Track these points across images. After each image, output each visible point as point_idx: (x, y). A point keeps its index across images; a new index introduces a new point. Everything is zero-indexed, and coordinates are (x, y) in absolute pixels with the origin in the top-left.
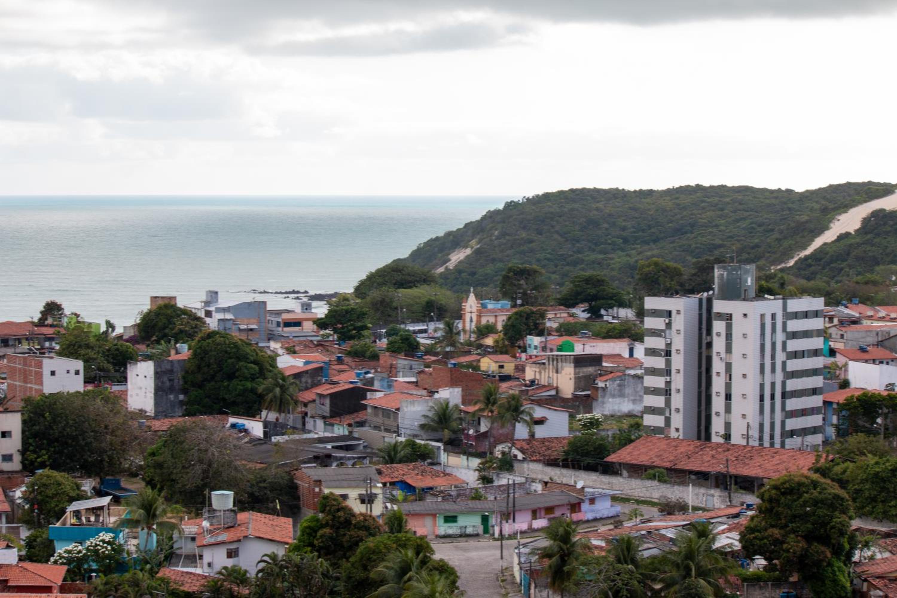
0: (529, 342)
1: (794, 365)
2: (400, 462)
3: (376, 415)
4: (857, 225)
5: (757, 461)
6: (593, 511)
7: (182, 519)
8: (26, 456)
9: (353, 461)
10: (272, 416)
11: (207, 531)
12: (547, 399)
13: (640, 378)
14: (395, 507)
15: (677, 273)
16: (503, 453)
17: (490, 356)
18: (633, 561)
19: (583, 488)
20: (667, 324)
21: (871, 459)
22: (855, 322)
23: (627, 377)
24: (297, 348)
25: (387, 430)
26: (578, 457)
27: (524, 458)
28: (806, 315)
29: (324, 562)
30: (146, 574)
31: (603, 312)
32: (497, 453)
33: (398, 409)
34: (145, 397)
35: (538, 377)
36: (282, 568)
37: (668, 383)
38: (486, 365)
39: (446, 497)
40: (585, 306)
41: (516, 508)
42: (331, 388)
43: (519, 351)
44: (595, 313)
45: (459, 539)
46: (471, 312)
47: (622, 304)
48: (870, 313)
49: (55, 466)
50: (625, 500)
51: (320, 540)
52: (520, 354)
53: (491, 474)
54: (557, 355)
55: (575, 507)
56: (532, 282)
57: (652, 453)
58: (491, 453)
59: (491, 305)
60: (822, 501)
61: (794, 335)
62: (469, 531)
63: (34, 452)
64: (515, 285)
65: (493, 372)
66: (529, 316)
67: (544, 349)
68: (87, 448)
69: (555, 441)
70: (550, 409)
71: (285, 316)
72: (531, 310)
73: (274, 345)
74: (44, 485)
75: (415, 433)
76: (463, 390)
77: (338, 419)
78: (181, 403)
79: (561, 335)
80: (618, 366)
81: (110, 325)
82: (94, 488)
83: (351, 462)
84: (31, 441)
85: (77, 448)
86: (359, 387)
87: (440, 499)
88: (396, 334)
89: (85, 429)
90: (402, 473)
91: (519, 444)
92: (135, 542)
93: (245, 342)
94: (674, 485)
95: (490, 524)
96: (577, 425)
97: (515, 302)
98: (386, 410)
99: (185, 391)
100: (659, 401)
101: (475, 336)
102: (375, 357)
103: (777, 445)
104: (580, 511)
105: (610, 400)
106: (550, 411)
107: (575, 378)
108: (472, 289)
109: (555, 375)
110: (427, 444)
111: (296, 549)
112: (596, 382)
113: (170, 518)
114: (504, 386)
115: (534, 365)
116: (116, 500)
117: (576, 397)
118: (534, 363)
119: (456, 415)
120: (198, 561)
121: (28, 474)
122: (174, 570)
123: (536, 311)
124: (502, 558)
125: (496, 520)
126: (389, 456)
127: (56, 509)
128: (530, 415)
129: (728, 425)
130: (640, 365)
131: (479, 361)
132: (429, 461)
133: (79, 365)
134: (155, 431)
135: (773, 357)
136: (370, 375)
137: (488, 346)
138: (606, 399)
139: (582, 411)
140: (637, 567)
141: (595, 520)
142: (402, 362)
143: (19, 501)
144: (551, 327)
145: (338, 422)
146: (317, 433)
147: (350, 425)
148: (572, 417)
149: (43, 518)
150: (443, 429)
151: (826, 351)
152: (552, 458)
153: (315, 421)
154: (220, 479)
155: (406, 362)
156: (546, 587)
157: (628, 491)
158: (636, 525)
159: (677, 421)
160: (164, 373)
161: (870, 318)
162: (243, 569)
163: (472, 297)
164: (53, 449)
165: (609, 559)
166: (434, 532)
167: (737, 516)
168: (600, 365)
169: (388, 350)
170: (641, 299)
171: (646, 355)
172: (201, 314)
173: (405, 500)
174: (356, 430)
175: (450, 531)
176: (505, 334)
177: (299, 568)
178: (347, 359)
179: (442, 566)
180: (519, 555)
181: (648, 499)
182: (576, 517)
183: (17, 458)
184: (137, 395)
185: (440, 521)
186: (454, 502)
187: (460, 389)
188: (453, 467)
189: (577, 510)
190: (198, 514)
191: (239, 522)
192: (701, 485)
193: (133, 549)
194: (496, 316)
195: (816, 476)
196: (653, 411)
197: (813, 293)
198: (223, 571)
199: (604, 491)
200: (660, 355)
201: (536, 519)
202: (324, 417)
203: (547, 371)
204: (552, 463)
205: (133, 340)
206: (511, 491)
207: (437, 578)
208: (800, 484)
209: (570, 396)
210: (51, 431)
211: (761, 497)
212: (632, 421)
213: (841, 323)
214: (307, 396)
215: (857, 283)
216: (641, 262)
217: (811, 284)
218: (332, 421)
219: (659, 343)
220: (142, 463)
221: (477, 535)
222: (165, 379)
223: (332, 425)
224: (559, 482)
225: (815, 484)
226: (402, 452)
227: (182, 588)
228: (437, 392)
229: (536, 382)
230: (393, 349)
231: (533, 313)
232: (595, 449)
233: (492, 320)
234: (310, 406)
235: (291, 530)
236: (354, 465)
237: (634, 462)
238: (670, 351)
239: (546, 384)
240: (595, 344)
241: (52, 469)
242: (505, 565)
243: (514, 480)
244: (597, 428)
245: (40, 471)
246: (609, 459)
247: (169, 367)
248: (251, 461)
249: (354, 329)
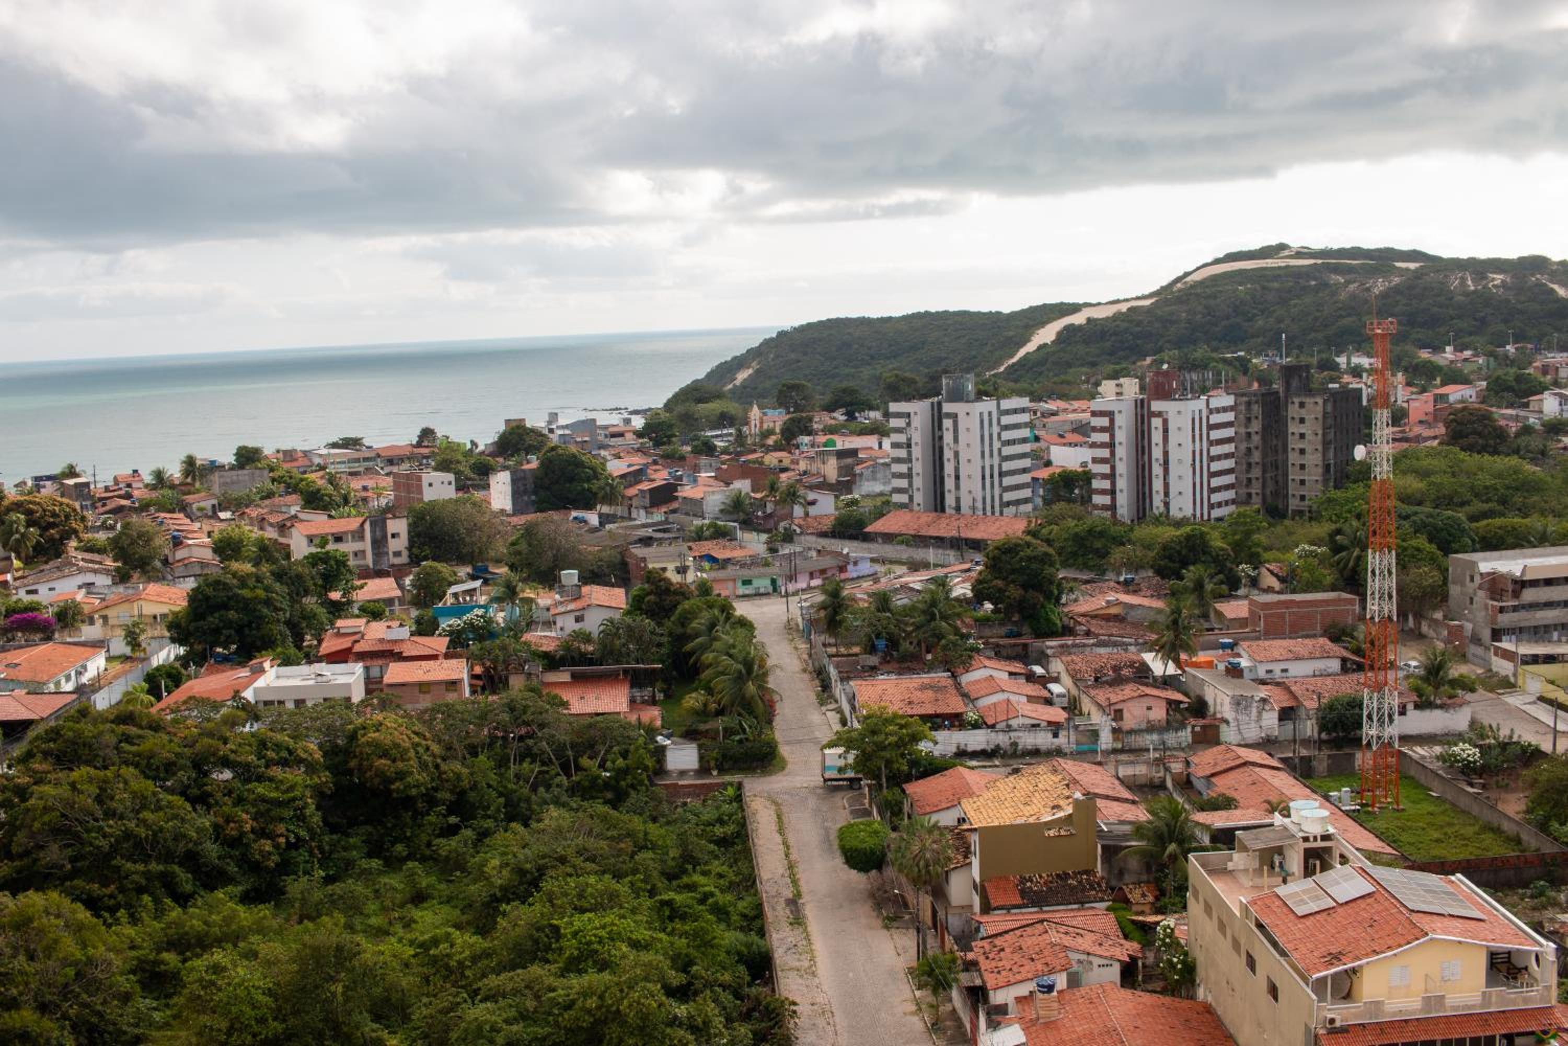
0: (800, 441)
1: (1007, 451)
2: (706, 539)
3: (686, 504)
4: (1053, 337)
5: (982, 527)
6: (856, 571)
7: (538, 594)
8: (412, 551)
10: (606, 509)
11: (559, 602)
12: (817, 485)
13: (887, 465)
14: (705, 575)
15: (912, 382)
16: (785, 529)
17: (771, 453)
18: (889, 609)
19: (848, 553)
20: (907, 423)
21: (1071, 523)
22: (1054, 414)
23: (878, 465)
24: (622, 454)
25: (695, 515)
26: (844, 530)
27: (801, 532)
28: (1015, 411)
30: (513, 640)
31: (857, 414)
32: (780, 529)
33: (703, 499)
34: (505, 499)
35: (809, 468)
36: (618, 629)
37: (910, 469)
38: (769, 460)
39: (743, 565)
40: (843, 410)
41: (797, 571)
42: (650, 485)
43: (794, 448)
44: (851, 416)
45: (755, 598)
46: (755, 420)
47: (871, 408)
48: (1067, 406)
49: (435, 558)
50: (880, 561)
51: (647, 606)
52: (794, 450)
53: (776, 546)
54: (823, 450)
55: (842, 569)
56: (801, 393)
57: (900, 524)
58: (776, 529)
59: (770, 413)
60: (1035, 557)
61: (1007, 428)
62: (762, 590)
63: (419, 547)
64: (788, 397)
65: (774, 466)
66: (799, 420)
67: (812, 446)
68: (461, 542)
69: (825, 518)
70: (820, 492)
71: (611, 430)
72: (801, 416)
73: (603, 453)
74: (428, 574)
75: (716, 516)
76: (752, 482)
77: (656, 508)
78: (534, 502)
79: (826, 435)
80: (871, 457)
81: (474, 444)
82: (468, 574)
83: (668, 542)
84: (415, 539)
85: (453, 542)
86: (671, 483)
87: (738, 567)
88: (698, 440)
89: (458, 528)
90: (708, 548)
91: (796, 521)
92: (502, 614)
93: (581, 452)
94: (918, 548)
95: (777, 585)
96: (841, 504)
97: (789, 410)
98: (692, 499)
99: (535, 493)
100: (903, 483)
101: (759, 438)
102: (682, 458)
103: (997, 514)
104: (846, 571)
105: (866, 483)
106: (820, 494)
107: (838, 468)
108: (755, 401)
109: (822, 466)
110: (726, 525)
111: (628, 612)
112: (854, 470)
113: (529, 593)
114: (784, 476)
115: (805, 459)
116: (486, 582)
117: (839, 482)
118: (805, 457)
119: (747, 502)
120: (553, 626)
121: (414, 565)
122: (534, 635)
123: (806, 416)
124: (788, 611)
125: (782, 581)
126: (697, 535)
127: (438, 592)
128: (805, 498)
129: (958, 500)
130: (887, 455)
131: (763, 457)
132: (729, 538)
133: (451, 477)
134: (514, 526)
135: (991, 445)
136: (679, 473)
137: (769, 446)
138: (862, 483)
139: (844, 493)
140: (892, 614)
141: (859, 578)
142: (704, 460)
143: (408, 588)
144: (818, 429)
145: (656, 511)
146: (640, 521)
147: (665, 513)
148: (837, 497)
149: (428, 600)
150: (738, 512)
151: (1032, 438)
152: (823, 531)
153: (638, 511)
154: (567, 561)
155: (707, 461)
156: (822, 633)
157: (883, 554)
158: (891, 581)
159: (918, 497)
160: (519, 480)
161: (1065, 410)
162: (587, 630)
163: (755, 408)
164: (433, 545)
165: (871, 609)
166: (734, 593)
167: (969, 570)
168: (857, 456)
169: (692, 452)
170: (886, 403)
171: (892, 447)
172: (546, 432)
173: (711, 569)
174: (670, 516)
175: (747, 592)
176: (782, 436)
177: (631, 627)
178: (660, 461)
179: (742, 620)
180: (801, 608)
181: (899, 560)
182: (843, 576)
183: (405, 553)
184: (498, 498)
185: (739, 584)
186: (749, 569)
187: (750, 481)
188: (747, 542)
189: (844, 571)
190: (550, 589)
191: (583, 594)
192: (939, 547)
193: (500, 620)
194: (774, 422)
195: (1028, 538)
196: (899, 491)
197: (1020, 393)
198: (573, 633)
199: (864, 555)
200: (903, 447)
201: (813, 579)
202: (645, 508)
203: (816, 463)
204: (823, 535)
205: (492, 455)
206: (793, 558)
207: (739, 630)
208: (1017, 545)
209: (834, 482)
210: (432, 531)
211: (987, 556)
212: (884, 499)
213: (1043, 415)
214: (632, 491)
215: (1055, 383)
216: (885, 375)
217: (1018, 386)
218: (651, 510)
219: (901, 438)
220: (505, 552)
221: (768, 594)
222: (520, 484)
223: (652, 513)
224: (830, 550)
225: (1028, 545)
226: (707, 532)
227: (540, 647)
228: (732, 484)
229: (808, 472)
230: (697, 451)
231: (803, 418)
232: (856, 522)
233: (771, 425)
234: (634, 499)
235: (624, 597)
236: (670, 544)
237: (886, 531)
238: (911, 444)
239: (816, 473)
240: (852, 440)
241: (433, 561)
242: (790, 617)
243: (795, 550)
244: (856, 506)
245: (424, 563)
246: (866, 530)
247: (522, 475)
248: (590, 545)
249: (665, 437)
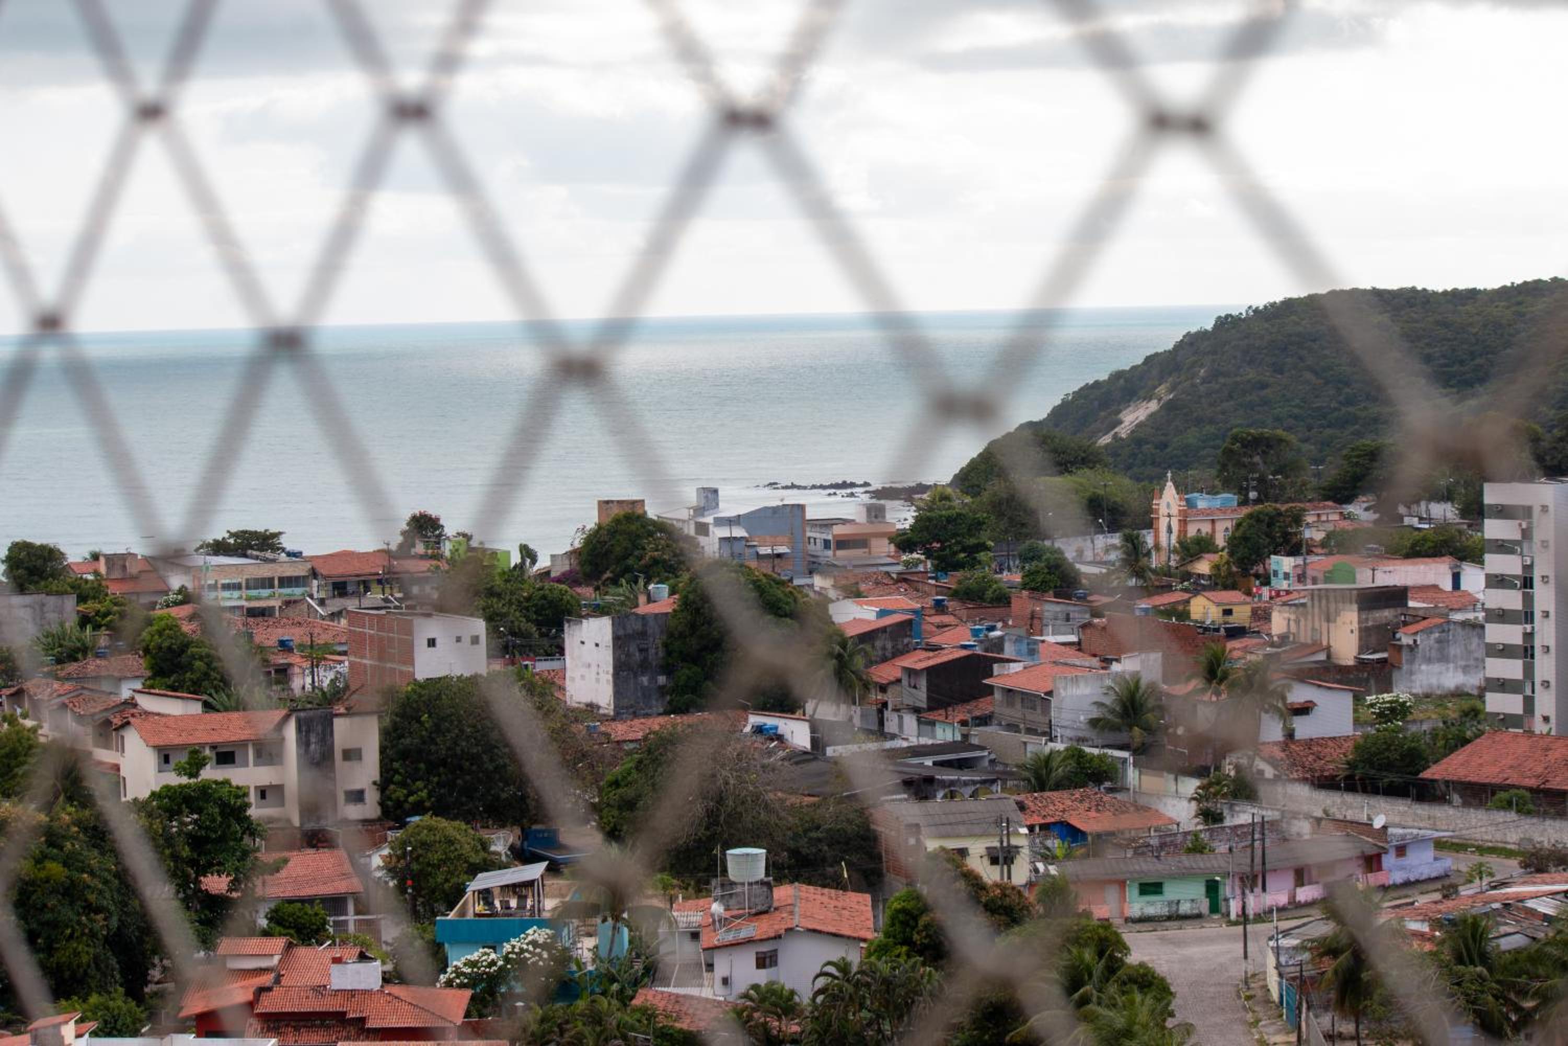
0: (1273, 567)
2: (1058, 787)
3: (1011, 704)
6: (1402, 868)
7: (672, 900)
8: (388, 792)
9: (973, 788)
10: (824, 710)
11: (720, 921)
12: (1311, 669)
13: (1477, 627)
14: (1053, 870)
16: (1238, 768)
17: (1206, 594)
18: (1484, 959)
19: (1385, 828)
20: (1523, 530)
23: (1452, 627)
24: (863, 587)
25: (1031, 731)
26: (1373, 772)
27: (1275, 775)
29: (933, 971)
30: (614, 1002)
31: (1402, 510)
32: (1227, 767)
33: (1050, 693)
34: (598, 680)
35: (1293, 628)
36: (858, 985)
37: (1529, 636)
38: (1201, 609)
40: (1369, 499)
41: (1268, 866)
42: (929, 658)
43: (1257, 583)
44: (1387, 512)
45: (1168, 924)
46: (1169, 516)
47: (1435, 496)
49: (441, 810)
50: (1458, 847)
51: (924, 934)
52: (1258, 588)
53: (1219, 806)
54: (1327, 590)
55: (1372, 862)
56: (1275, 460)
57: (1504, 762)
58: (1218, 768)
59: (1203, 502)
62: (1185, 908)
63: (403, 784)
64: (1245, 466)
65: (1213, 622)
66: (1272, 520)
67: (1301, 578)
68: (497, 777)
69: (1330, 743)
70: (1319, 686)
71: (838, 530)
72: (1276, 509)
73: (821, 582)
74: (424, 844)
75: (1081, 734)
76: (1163, 656)
77: (942, 712)
78: (662, 690)
79: (1331, 553)
80: (1436, 606)
81: (528, 553)
82: (512, 848)
83: (969, 790)
84: (396, 765)
85: (481, 775)
86: (979, 655)
87: (1130, 853)
88: (1039, 558)
89: (493, 742)
90: (1061, 807)
91: (1266, 752)
92: (590, 942)
93: (774, 580)
94: (1544, 819)
95: (1221, 897)
96: (1368, 714)
97: (1247, 495)
98: (1026, 694)
99: (667, 669)
100: (1512, 669)
101: (1178, 558)
102: (1003, 600)
104: (1380, 868)
105: (1424, 667)
106: (1321, 689)
107: (1360, 630)
108: (1169, 475)
109: (1325, 625)
110: (1105, 755)
111: (881, 950)
112: (1398, 636)
113: (652, 899)
114: (1236, 646)
115: (1287, 608)
116: (555, 869)
117: (1362, 664)
118: (1285, 604)
119: (1152, 702)
120: (705, 974)
121: (392, 823)
122: (662, 993)
123: (1287, 511)
124: (1246, 957)
125: (1233, 888)
126: (1038, 778)
127: (446, 886)
128: (1284, 698)
130: (1472, 603)
131: (1188, 602)
132: (1108, 784)
133: (478, 626)
134: (618, 742)
136: (997, 633)
137: (1200, 576)
138: (1416, 667)
139: (1373, 690)
140: (1490, 970)
141: (1407, 884)
142: (1051, 608)
143: (379, 874)
144: (1312, 539)
145: (942, 718)
146: (906, 739)
147: (964, 723)
148: (1358, 699)
149: (423, 903)
150: (1131, 727)
152: (1326, 774)
153: (900, 718)
154: (740, 825)
155: (1058, 608)
156: (1326, 1009)
157: (1464, 832)
158: (1482, 892)
159: (1546, 703)
160: (630, 637)
162: (787, 988)
163: (1170, 488)
164: (436, 779)
165: (1442, 957)
166: (1122, 913)
168: (1405, 605)
169: (1024, 586)
171: (1488, 586)
172: (691, 530)
173: (1069, 856)
174: (975, 731)
175: (1151, 911)
176: (1231, 554)
177: (887, 983)
178: (952, 605)
179: (1145, 975)
180: (1277, 951)
181: (1500, 845)
182: (1374, 879)
183: (372, 796)
184: (583, 677)
185: (1133, 892)
186: (1158, 857)
187: (1160, 654)
188: (1151, 795)
189: (1375, 866)
190: (701, 889)
191: (776, 904)
193: (587, 956)
194: (1213, 521)
196: (1503, 686)
198: (752, 992)
199: (1422, 832)
200: (1514, 587)
201: (1302, 885)
202: (916, 710)
203: (1310, 617)
204: (1326, 783)
205: (568, 579)
206: (1257, 836)
207: (1138, 997)
209: (1351, 662)
210: (433, 748)
212: (1466, 704)
214: (886, 672)
218: (931, 716)
219: (1509, 565)
220: (597, 800)
221: (1199, 916)
222: (633, 648)
223: (933, 723)
224: (1341, 817)
226: (1060, 770)
227: (678, 1025)
228: (1118, 660)
229: (1291, 639)
230: (1034, 586)
231: (1280, 514)
232: (1403, 757)
233: (1206, 528)
234: (890, 690)
235: (870, 915)
236: (974, 795)
237: (1473, 778)
238: (1531, 579)
239: (1309, 641)
240: (1391, 568)
241: (437, 816)
242: (1251, 970)
243: (1263, 817)
244: (1402, 719)
245: (416, 819)
246: (1426, 774)
247: (638, 627)
248: (793, 792)
249: (964, 550)
